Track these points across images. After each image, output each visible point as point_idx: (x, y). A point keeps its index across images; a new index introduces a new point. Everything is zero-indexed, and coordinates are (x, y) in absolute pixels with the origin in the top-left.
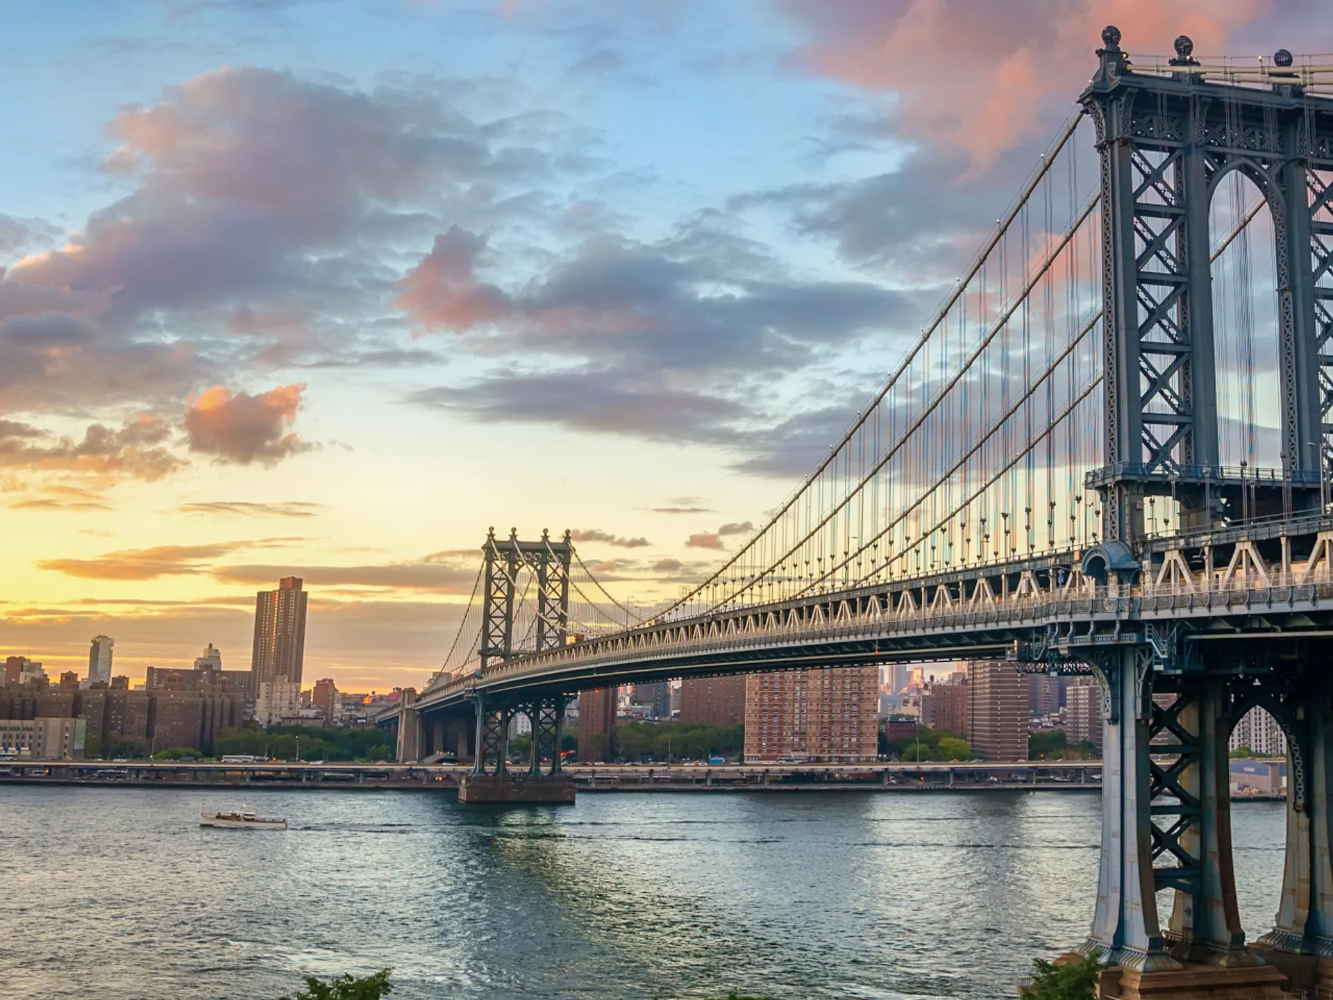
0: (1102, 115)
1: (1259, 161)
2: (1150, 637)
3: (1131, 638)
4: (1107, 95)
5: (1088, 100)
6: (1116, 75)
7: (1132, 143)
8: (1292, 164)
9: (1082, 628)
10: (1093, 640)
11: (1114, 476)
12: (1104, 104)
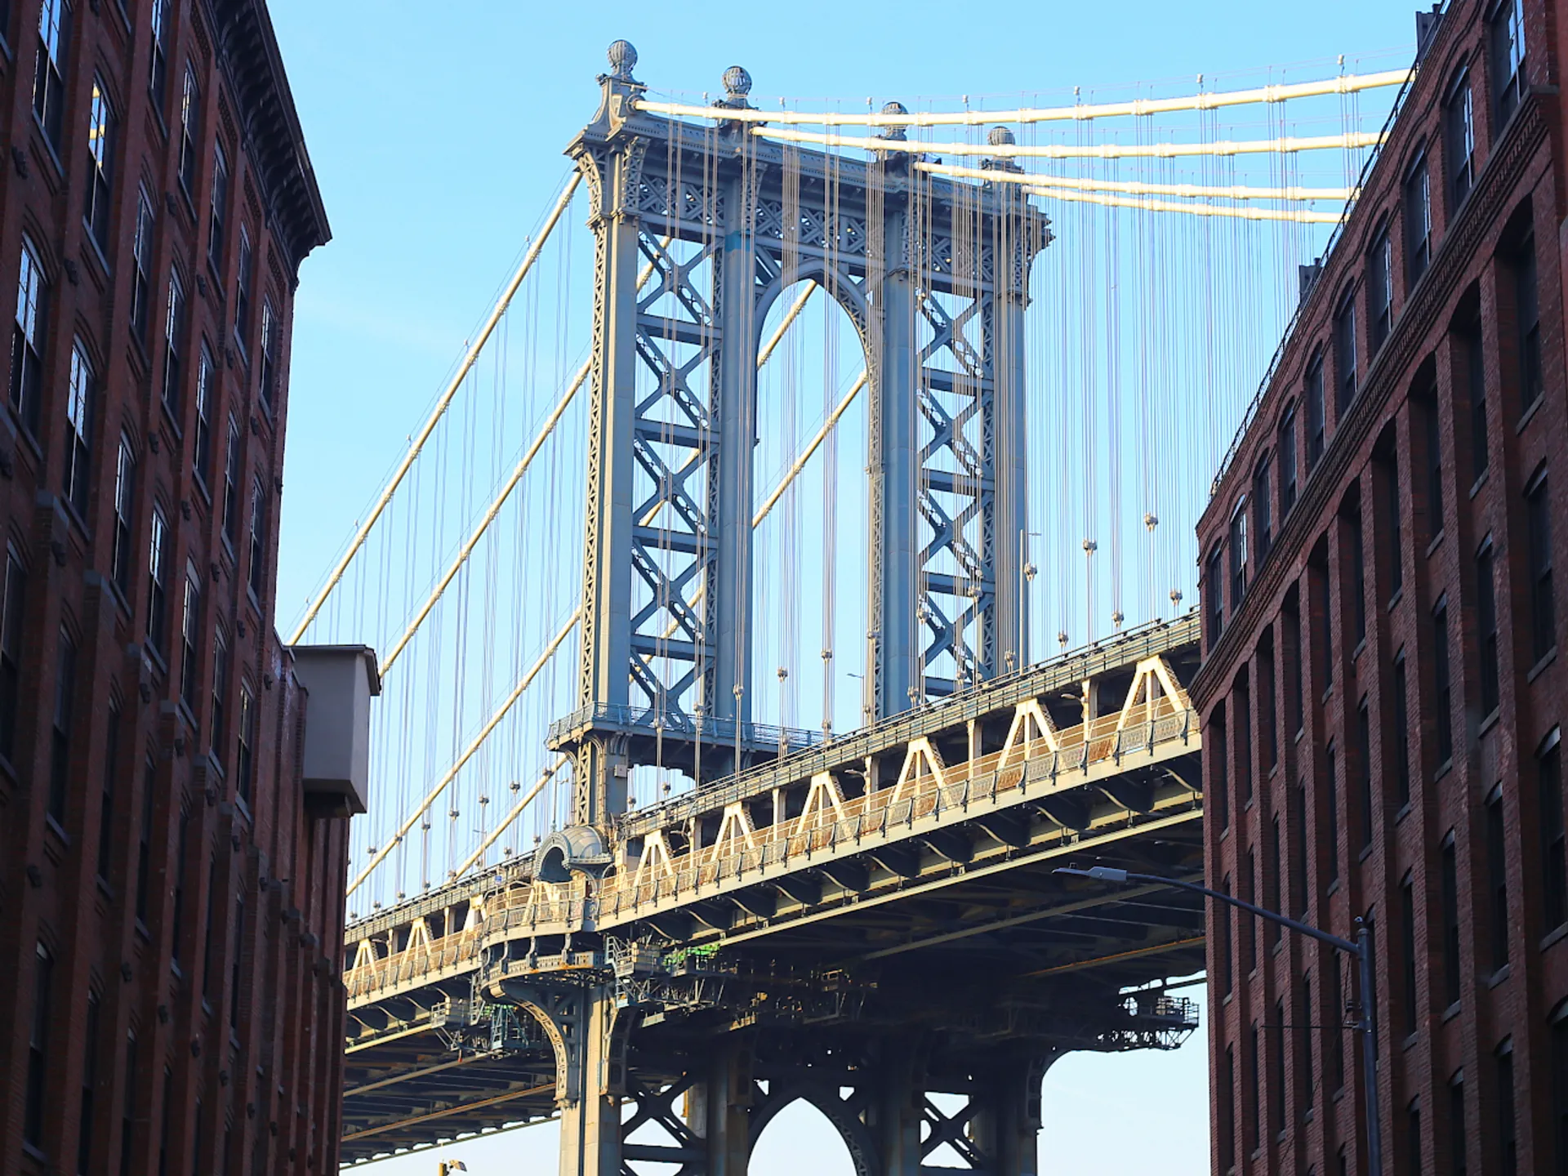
0: (597, 176)
1: (845, 268)
2: (611, 955)
3: (586, 959)
4: (608, 145)
5: (577, 151)
6: (620, 116)
7: (641, 222)
8: (895, 278)
9: (519, 948)
10: (534, 965)
11: (582, 725)
12: (602, 159)
